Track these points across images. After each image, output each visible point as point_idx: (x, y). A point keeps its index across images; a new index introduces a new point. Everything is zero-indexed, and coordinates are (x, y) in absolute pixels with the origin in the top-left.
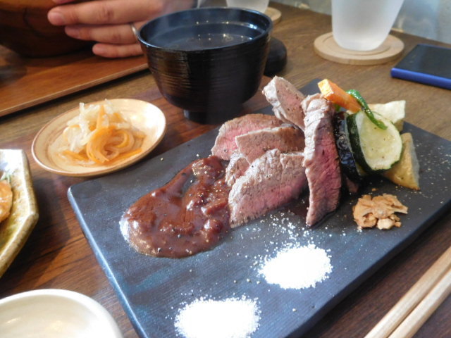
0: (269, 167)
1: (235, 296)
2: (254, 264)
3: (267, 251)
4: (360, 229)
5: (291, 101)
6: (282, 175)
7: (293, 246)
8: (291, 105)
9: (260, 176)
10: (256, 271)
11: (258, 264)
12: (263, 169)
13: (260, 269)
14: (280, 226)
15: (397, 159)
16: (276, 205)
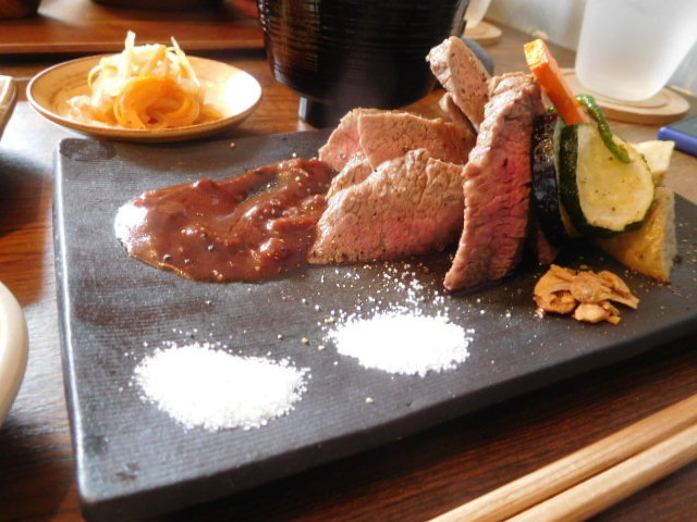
0: (403, 175)
1: (271, 357)
2: (326, 321)
3: (359, 308)
4: (540, 313)
5: (472, 81)
6: (424, 196)
7: (408, 312)
8: (470, 87)
9: (384, 187)
10: (326, 332)
11: (334, 322)
12: (392, 176)
13: (334, 329)
14: (396, 280)
15: (640, 217)
16: (400, 250)
